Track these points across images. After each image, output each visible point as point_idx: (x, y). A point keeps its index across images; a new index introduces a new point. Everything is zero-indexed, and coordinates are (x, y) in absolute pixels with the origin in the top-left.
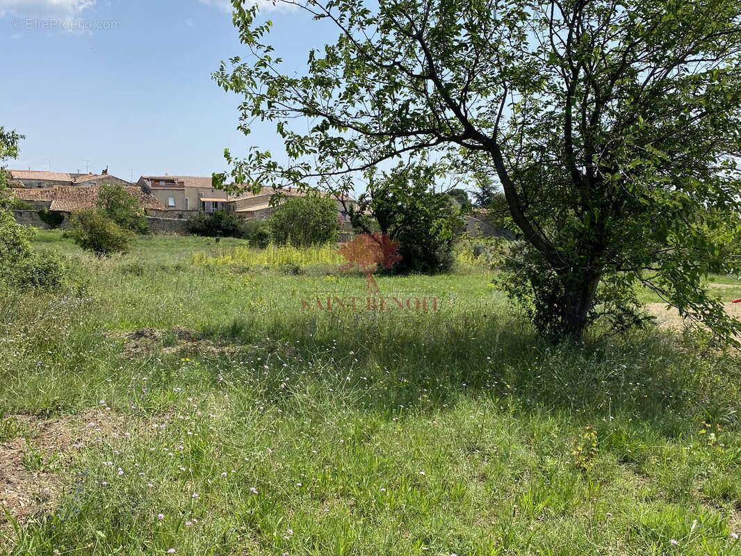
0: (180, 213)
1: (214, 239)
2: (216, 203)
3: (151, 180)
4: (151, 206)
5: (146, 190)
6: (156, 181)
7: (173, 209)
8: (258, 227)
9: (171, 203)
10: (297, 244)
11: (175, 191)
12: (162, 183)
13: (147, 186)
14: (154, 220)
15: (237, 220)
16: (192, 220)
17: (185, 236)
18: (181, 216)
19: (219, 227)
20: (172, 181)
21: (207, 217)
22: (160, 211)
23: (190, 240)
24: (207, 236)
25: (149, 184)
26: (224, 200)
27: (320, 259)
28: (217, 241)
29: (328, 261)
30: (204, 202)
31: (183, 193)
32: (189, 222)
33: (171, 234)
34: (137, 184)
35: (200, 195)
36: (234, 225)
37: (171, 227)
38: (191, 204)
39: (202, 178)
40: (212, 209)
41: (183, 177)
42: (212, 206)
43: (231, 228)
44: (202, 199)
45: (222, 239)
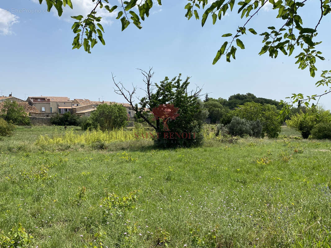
0: (47, 114)
1: (63, 127)
2: (66, 109)
3: (33, 98)
4: (32, 111)
5: (30, 103)
6: (36, 99)
7: (44, 112)
8: (86, 120)
9: (43, 109)
10: (103, 129)
11: (45, 104)
12: (39, 100)
13: (31, 102)
14: (34, 118)
15: (76, 117)
16: (53, 117)
17: (49, 125)
18: (48, 116)
19: (67, 121)
20: (43, 99)
21: (61, 116)
22: (37, 113)
23: (51, 128)
24: (60, 125)
25: (32, 100)
26: (71, 108)
27: (118, 137)
28: (65, 128)
29: (123, 139)
30: (60, 109)
31: (50, 105)
32: (52, 119)
33: (42, 125)
34: (26, 101)
35: (58, 106)
36: (75, 120)
37: (42, 121)
38: (54, 110)
39: (59, 97)
40: (64, 112)
41: (50, 97)
42: (64, 110)
43: (73, 121)
44: (59, 108)
45: (68, 127)
